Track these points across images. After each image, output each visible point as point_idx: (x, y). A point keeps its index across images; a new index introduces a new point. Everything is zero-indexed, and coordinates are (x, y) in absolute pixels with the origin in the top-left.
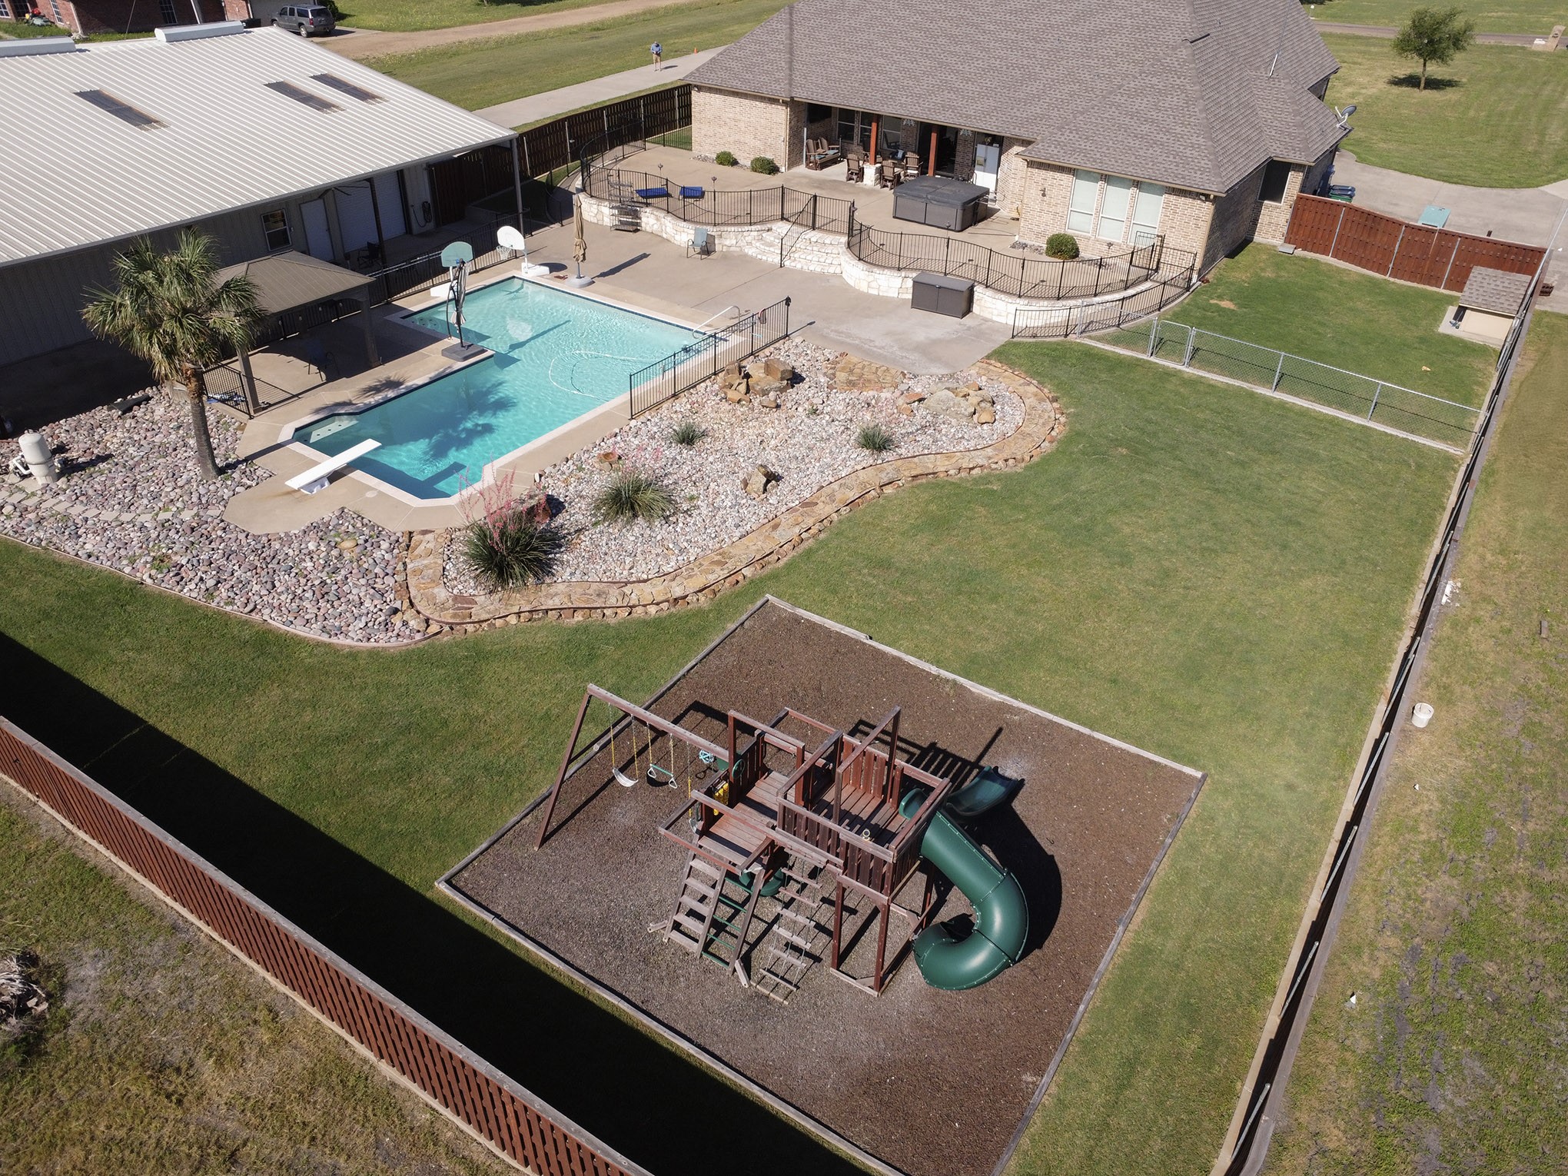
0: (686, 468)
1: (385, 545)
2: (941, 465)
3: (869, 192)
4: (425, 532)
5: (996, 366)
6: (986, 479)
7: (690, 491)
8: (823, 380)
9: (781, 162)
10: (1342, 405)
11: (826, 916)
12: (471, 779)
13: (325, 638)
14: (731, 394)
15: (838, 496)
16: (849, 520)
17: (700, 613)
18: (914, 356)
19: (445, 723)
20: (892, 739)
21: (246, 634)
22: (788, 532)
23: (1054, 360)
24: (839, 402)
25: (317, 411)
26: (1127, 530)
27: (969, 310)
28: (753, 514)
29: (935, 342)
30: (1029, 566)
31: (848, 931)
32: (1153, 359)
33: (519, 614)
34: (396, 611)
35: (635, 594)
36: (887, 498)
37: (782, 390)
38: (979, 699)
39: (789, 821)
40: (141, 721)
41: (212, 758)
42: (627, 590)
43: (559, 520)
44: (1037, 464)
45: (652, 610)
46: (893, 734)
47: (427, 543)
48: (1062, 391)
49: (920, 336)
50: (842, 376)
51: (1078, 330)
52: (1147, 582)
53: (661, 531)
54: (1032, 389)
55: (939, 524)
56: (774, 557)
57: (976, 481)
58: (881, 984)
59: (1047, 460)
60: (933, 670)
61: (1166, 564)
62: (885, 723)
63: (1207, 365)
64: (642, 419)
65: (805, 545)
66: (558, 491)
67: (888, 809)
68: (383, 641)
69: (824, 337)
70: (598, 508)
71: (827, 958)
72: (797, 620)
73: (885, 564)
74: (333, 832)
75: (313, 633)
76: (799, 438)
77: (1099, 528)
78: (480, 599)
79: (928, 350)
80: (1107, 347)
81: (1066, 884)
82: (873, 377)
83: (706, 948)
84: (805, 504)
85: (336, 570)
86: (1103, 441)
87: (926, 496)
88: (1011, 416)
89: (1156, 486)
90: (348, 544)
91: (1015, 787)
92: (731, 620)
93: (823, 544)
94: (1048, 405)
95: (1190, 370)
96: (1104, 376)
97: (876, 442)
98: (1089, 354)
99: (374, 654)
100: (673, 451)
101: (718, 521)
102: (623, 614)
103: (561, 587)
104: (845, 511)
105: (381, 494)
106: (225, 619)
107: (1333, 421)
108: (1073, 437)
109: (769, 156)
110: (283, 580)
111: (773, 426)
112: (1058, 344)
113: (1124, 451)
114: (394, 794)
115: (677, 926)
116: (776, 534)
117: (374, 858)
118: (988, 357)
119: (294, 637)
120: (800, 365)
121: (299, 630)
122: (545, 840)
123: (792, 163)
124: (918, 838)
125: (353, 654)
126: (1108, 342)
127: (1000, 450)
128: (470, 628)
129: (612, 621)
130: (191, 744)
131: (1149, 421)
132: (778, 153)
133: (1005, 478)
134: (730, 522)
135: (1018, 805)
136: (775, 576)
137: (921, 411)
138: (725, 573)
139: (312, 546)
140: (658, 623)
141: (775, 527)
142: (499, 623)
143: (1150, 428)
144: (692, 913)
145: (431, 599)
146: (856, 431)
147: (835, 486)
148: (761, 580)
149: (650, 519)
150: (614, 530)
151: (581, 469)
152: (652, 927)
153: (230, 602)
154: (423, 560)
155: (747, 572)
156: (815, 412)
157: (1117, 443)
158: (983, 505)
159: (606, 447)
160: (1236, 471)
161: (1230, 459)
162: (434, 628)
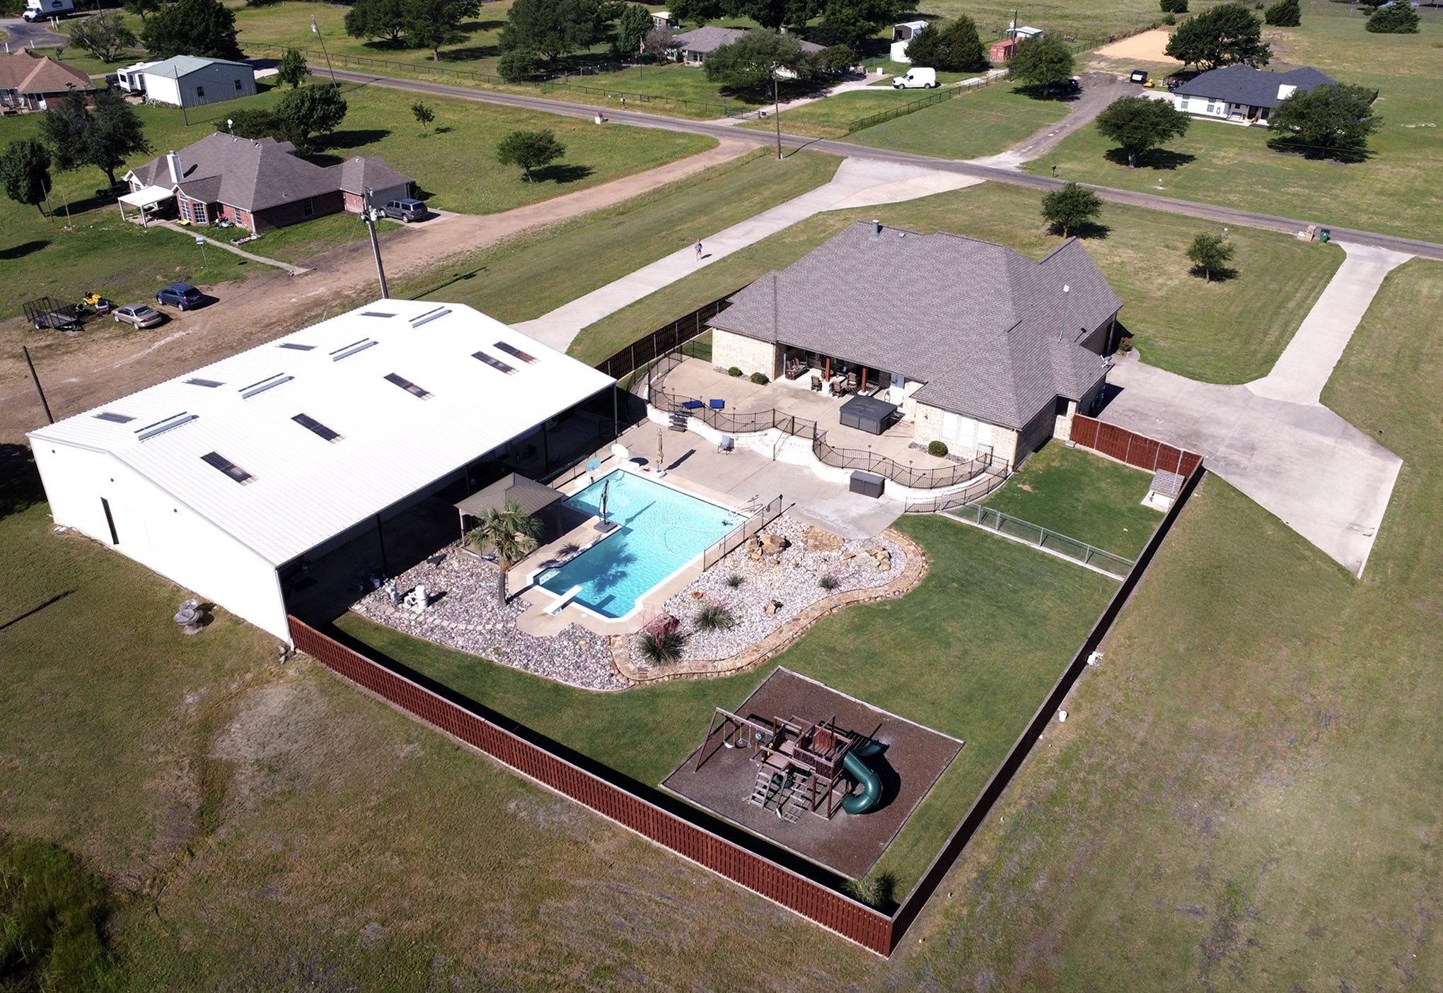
0: (735, 600)
1: (599, 643)
2: (862, 596)
3: (826, 400)
4: (616, 636)
5: (894, 533)
6: (883, 603)
7: (739, 613)
8: (801, 544)
9: (770, 376)
10: (1075, 555)
11: (809, 795)
12: (662, 747)
13: (584, 687)
14: (754, 556)
15: (810, 615)
16: (816, 627)
17: (749, 675)
18: (850, 527)
19: (646, 725)
20: (832, 727)
21: (548, 686)
22: (787, 635)
23: (926, 528)
24: (810, 559)
25: (541, 566)
26: (950, 630)
27: (882, 492)
28: (770, 625)
29: (862, 517)
30: (900, 650)
31: (817, 800)
32: (980, 526)
33: (669, 676)
34: (612, 675)
35: (720, 666)
36: (834, 615)
37: (780, 552)
38: (872, 712)
39: (796, 755)
40: (517, 724)
41: (553, 738)
42: (716, 664)
43: (679, 629)
44: (910, 594)
45: (728, 673)
46: (832, 726)
47: (618, 642)
48: (929, 549)
49: (854, 512)
50: (811, 542)
51: (941, 507)
52: (956, 657)
53: (728, 635)
54: (912, 548)
55: (858, 629)
56: (781, 647)
57: (878, 604)
58: (830, 816)
59: (916, 591)
60: (853, 699)
61: (967, 647)
62: (830, 721)
63: (1009, 531)
64: (710, 571)
65: (795, 641)
66: (674, 613)
67: (832, 752)
68: (609, 689)
69: (801, 515)
70: (696, 623)
71: (810, 808)
72: (793, 677)
73: (833, 650)
74: (612, 766)
75: (577, 685)
76: (790, 582)
77: (937, 629)
78: (650, 669)
79: (858, 522)
80: (957, 519)
81: (902, 783)
82: (827, 542)
83: (765, 805)
84: (794, 620)
85: (580, 656)
86: (945, 580)
87: (852, 614)
88: (900, 565)
89: (968, 605)
90: (582, 642)
91: (885, 748)
92: (763, 677)
93: (804, 640)
94: (919, 558)
95: (999, 533)
96: (951, 539)
97: (828, 584)
98: (947, 523)
99: (608, 694)
100: (729, 590)
101: (754, 629)
102: (715, 675)
103: (685, 663)
104: (814, 622)
105: (588, 615)
106: (537, 679)
107: (1068, 565)
108: (931, 576)
109: (762, 372)
110: (557, 659)
111: (776, 574)
112: (929, 516)
113: (956, 585)
114: (632, 753)
115: (753, 798)
116: (781, 636)
117: (631, 775)
118: (890, 527)
119: (570, 687)
120: (789, 535)
121: (570, 683)
122: (698, 768)
123: (777, 376)
124: (841, 760)
125: (599, 695)
126: (957, 515)
127: (892, 587)
128: (648, 683)
129: (711, 679)
130: (542, 733)
131: (971, 567)
132: (768, 369)
133: (892, 602)
134: (759, 630)
135: (886, 755)
136: (782, 657)
137: (852, 563)
138: (759, 656)
139: (565, 643)
140: (731, 679)
141: (781, 632)
142: (660, 680)
143: (972, 571)
144: (759, 793)
145: (628, 669)
146: (819, 577)
147: (809, 609)
148: (776, 658)
149: (721, 628)
150: (706, 634)
151: (684, 601)
152: (743, 799)
153: (537, 671)
154: (618, 650)
155: (769, 655)
156: (797, 565)
157: (953, 580)
158: (881, 618)
159: (695, 588)
160: (1011, 595)
161: (1009, 588)
162: (632, 683)
